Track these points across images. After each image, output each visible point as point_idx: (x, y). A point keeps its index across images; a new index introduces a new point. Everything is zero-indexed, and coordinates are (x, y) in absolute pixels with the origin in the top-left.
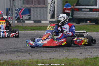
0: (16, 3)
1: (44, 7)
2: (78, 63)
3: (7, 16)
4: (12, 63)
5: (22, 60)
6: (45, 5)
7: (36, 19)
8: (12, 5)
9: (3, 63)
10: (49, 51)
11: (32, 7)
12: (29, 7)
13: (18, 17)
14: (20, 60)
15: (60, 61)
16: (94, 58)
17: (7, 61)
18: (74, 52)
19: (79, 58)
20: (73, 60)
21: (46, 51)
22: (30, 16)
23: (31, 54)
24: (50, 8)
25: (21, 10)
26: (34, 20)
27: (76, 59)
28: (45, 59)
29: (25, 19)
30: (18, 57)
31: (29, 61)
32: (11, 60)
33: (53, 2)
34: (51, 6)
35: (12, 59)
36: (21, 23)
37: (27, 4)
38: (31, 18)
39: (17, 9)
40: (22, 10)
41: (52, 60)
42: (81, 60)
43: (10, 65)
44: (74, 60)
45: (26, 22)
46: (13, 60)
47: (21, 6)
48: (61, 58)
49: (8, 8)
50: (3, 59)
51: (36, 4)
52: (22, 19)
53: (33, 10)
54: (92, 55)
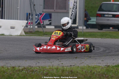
0: (37, 8)
1: (65, 13)
2: (100, 70)
3: (27, 21)
4: (31, 70)
5: (42, 67)
6: (66, 11)
7: (56, 25)
8: (32, 10)
9: (22, 70)
10: (70, 58)
11: (53, 12)
12: (50, 12)
13: (38, 22)
14: (39, 67)
15: (81, 68)
16: (116, 66)
17: (26, 67)
18: (96, 59)
19: (100, 66)
20: (94, 68)
21: (67, 57)
22: (51, 22)
23: (51, 60)
24: (72, 13)
25: (41, 15)
26: (55, 25)
27: (97, 67)
28: (65, 66)
29: (46, 24)
30: (37, 64)
31: (49, 67)
32: (30, 66)
33: (75, 7)
34: (73, 11)
35: (32, 65)
36: (41, 28)
37: (48, 9)
38: (52, 23)
39: (38, 14)
40: (43, 15)
41: (72, 67)
42: (102, 68)
43: (29, 71)
44: (96, 68)
45: (47, 27)
46: (32, 67)
47: (42, 11)
48: (82, 65)
49: (28, 13)
50: (23, 66)
51: (57, 9)
52: (43, 24)
53: (54, 15)
54: (114, 62)
